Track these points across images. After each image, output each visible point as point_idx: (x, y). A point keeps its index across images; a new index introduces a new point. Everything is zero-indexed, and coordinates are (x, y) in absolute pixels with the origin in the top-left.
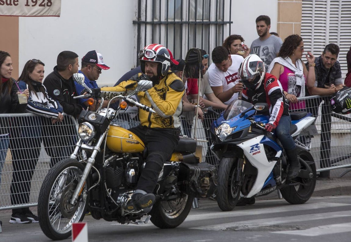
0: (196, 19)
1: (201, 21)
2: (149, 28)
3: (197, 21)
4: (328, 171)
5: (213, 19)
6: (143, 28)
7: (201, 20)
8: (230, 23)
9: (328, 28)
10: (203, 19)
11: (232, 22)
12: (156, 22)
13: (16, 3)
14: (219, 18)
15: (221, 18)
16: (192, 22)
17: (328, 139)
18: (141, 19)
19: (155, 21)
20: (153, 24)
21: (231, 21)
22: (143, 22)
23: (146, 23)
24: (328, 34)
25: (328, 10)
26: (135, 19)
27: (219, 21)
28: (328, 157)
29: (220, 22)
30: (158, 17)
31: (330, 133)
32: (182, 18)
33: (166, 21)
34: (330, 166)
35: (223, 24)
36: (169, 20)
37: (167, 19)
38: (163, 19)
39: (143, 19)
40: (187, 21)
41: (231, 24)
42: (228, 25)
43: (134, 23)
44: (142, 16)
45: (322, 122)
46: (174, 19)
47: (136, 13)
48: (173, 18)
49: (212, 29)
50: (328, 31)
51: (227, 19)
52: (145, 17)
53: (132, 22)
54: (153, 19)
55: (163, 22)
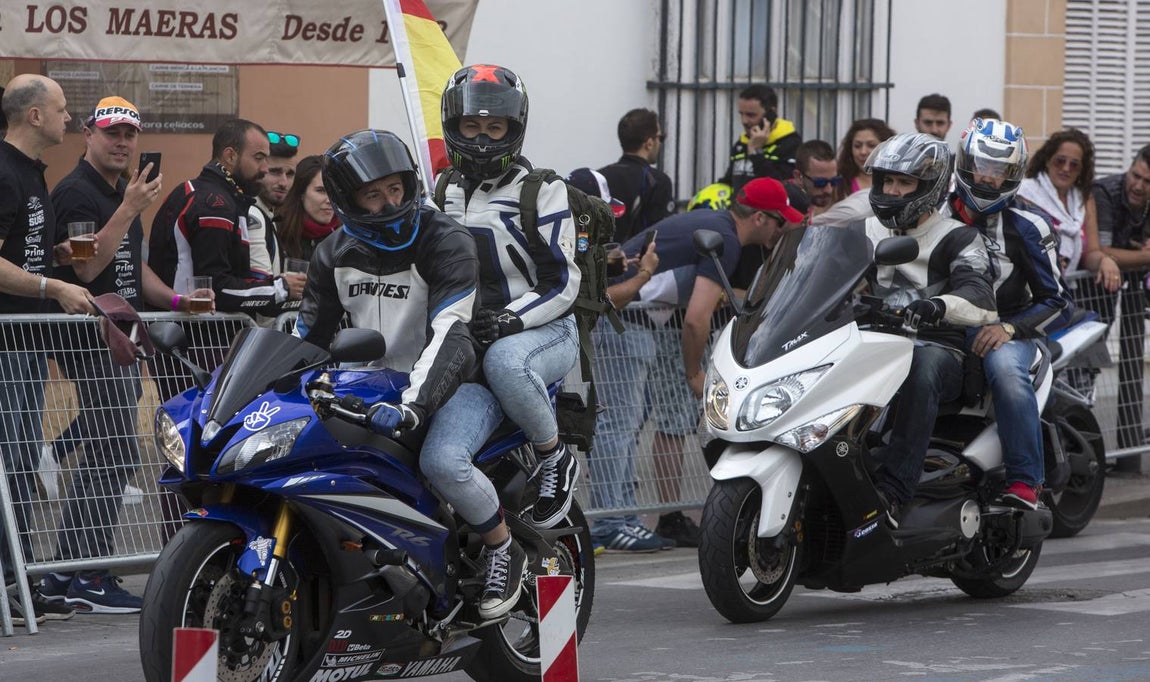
0: (802, 76)
1: (816, 81)
2: (687, 99)
3: (806, 81)
4: (1136, 458)
5: (845, 77)
6: (671, 99)
7: (815, 78)
8: (888, 86)
9: (1130, 102)
10: (820, 78)
11: (892, 86)
12: (705, 84)
13: (357, 36)
14: (861, 75)
15: (866, 74)
16: (793, 84)
17: (1137, 377)
18: (667, 79)
19: (703, 81)
20: (698, 90)
21: (891, 81)
22: (673, 86)
23: (679, 87)
24: (1129, 116)
25: (1131, 55)
26: (653, 76)
27: (861, 81)
28: (1138, 421)
29: (862, 84)
30: (709, 72)
31: (1141, 362)
32: (767, 74)
33: (729, 81)
34: (1143, 444)
35: (870, 89)
36: (737, 80)
37: (732, 76)
38: (721, 78)
39: (672, 77)
40: (782, 80)
41: (891, 90)
42: (883, 91)
43: (650, 86)
44: (669, 68)
45: (1122, 335)
46: (750, 76)
47: (654, 61)
48: (747, 73)
49: (844, 103)
50: (1130, 108)
51: (879, 77)
52: (677, 71)
53: (645, 85)
54: (697, 77)
55: (722, 84)
